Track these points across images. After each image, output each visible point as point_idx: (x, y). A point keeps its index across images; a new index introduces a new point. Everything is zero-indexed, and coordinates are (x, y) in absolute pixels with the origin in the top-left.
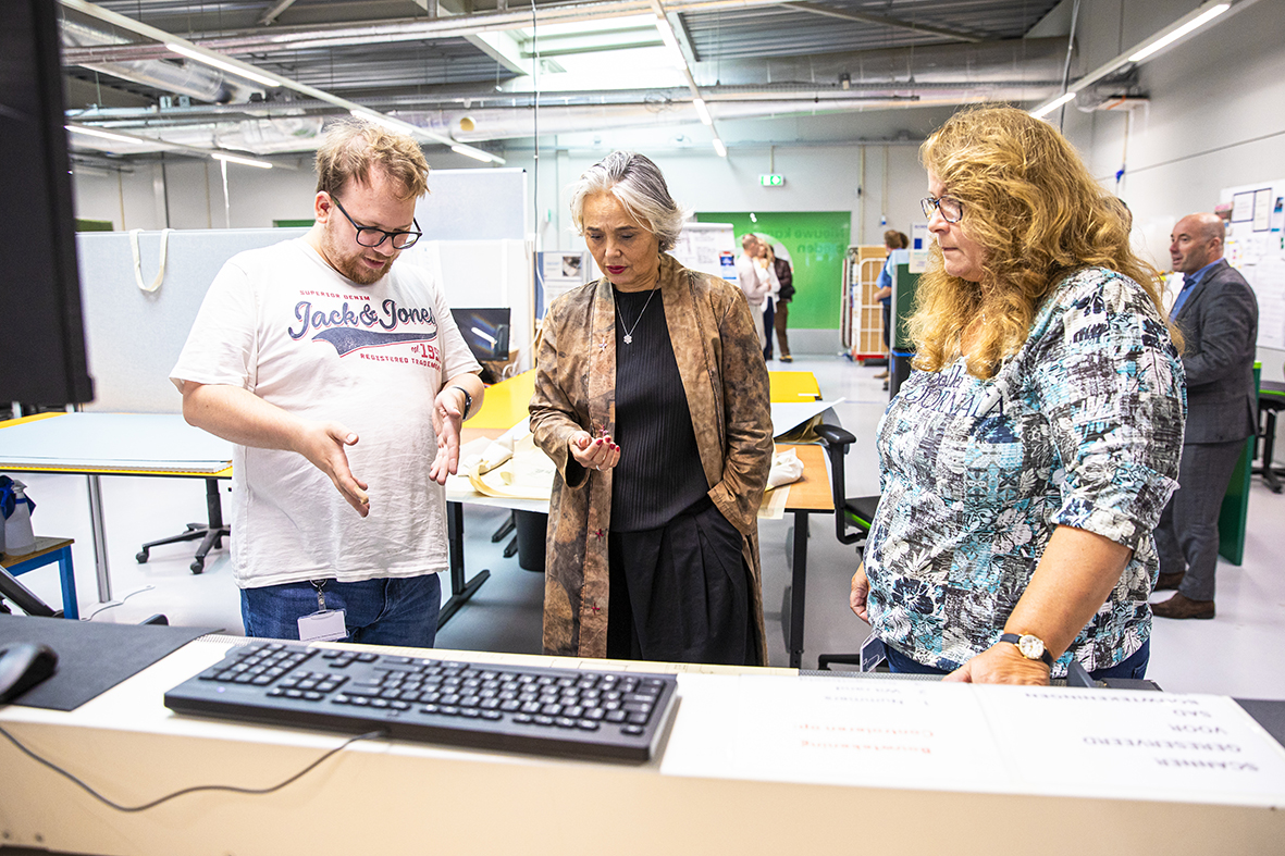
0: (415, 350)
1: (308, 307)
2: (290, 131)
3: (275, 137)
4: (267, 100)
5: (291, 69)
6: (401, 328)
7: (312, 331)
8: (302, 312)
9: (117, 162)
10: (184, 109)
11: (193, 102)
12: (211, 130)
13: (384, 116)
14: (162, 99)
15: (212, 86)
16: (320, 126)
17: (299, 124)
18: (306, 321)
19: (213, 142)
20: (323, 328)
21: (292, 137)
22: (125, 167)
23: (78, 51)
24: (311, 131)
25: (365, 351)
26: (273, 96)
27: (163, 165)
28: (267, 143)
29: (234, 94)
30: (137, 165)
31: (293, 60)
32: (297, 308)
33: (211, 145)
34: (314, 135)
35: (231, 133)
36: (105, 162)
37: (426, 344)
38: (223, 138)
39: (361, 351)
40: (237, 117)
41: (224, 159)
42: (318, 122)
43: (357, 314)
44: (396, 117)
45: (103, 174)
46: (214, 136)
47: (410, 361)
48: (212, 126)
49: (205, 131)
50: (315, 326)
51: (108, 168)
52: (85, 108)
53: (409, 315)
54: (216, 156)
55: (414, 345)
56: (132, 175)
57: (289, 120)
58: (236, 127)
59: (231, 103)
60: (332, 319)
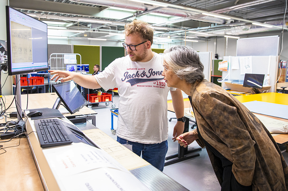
0: (155, 83)
1: (127, 73)
2: (242, 29)
3: (239, 31)
4: (234, 22)
5: (245, 14)
6: (152, 77)
7: (127, 80)
8: (126, 75)
9: (207, 39)
10: (216, 26)
11: (218, 24)
12: (224, 30)
13: (263, 24)
14: (212, 25)
15: (221, 20)
16: (250, 27)
17: (244, 27)
18: (126, 77)
19: (225, 33)
20: (129, 79)
21: (242, 31)
22: (209, 40)
23: (192, 16)
24: (247, 29)
25: (139, 84)
26: (236, 21)
27: (217, 39)
28: (237, 33)
29: (227, 22)
30: (211, 39)
31: (246, 12)
32: (125, 74)
33: (224, 34)
34: (248, 30)
35: (229, 31)
36: (205, 39)
37: (158, 82)
38: (227, 32)
39: (138, 85)
40: (229, 27)
41: (227, 37)
42: (249, 26)
43: (140, 74)
44: (266, 23)
45: (204, 41)
46: (225, 32)
47: (152, 86)
48: (225, 29)
49: (223, 31)
50: (127, 78)
51: (205, 40)
52: (197, 28)
53: (156, 73)
54: (225, 36)
55: (155, 82)
56: (210, 41)
57: (242, 26)
58: (230, 29)
59: (226, 24)
60: (132, 77)
